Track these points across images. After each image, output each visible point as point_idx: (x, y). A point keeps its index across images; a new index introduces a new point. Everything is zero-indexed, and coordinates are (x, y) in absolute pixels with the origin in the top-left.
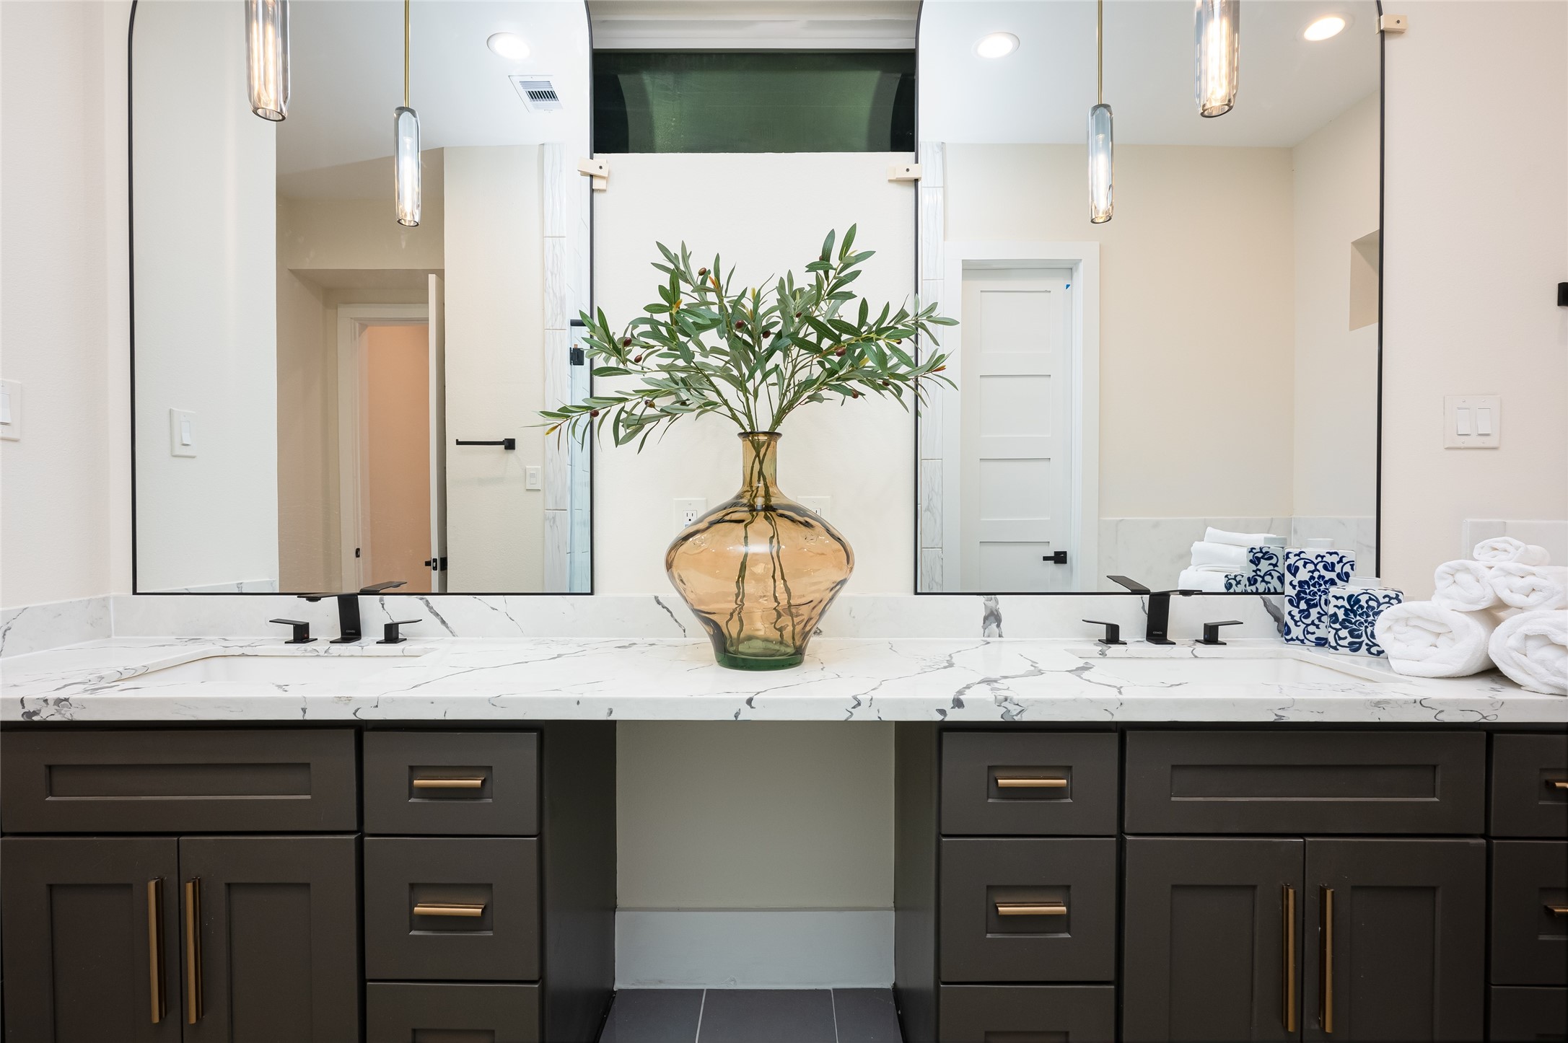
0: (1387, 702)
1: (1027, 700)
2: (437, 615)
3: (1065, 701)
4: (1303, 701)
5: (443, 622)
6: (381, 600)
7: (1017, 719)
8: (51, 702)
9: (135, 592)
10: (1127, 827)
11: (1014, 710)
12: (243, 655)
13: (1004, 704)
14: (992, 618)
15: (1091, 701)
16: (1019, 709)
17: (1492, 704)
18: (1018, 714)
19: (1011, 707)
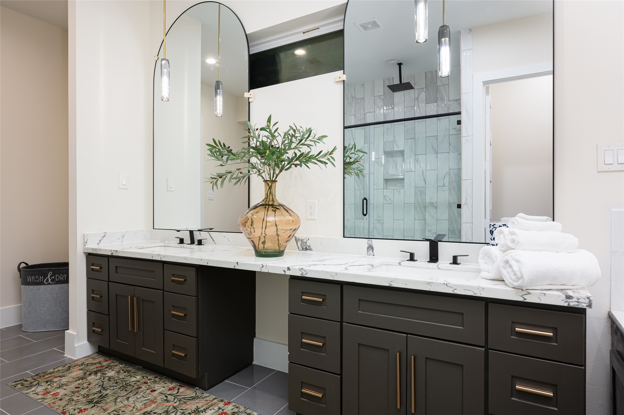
0: (432, 283)
1: (308, 270)
2: (212, 238)
3: (319, 271)
4: (399, 279)
5: (213, 240)
6: (200, 233)
7: (305, 276)
8: (115, 251)
9: (154, 229)
10: (344, 320)
11: (304, 273)
12: (168, 246)
13: (301, 270)
14: (370, 248)
15: (327, 272)
16: (306, 273)
17: (478, 288)
18: (305, 275)
19: (304, 272)
